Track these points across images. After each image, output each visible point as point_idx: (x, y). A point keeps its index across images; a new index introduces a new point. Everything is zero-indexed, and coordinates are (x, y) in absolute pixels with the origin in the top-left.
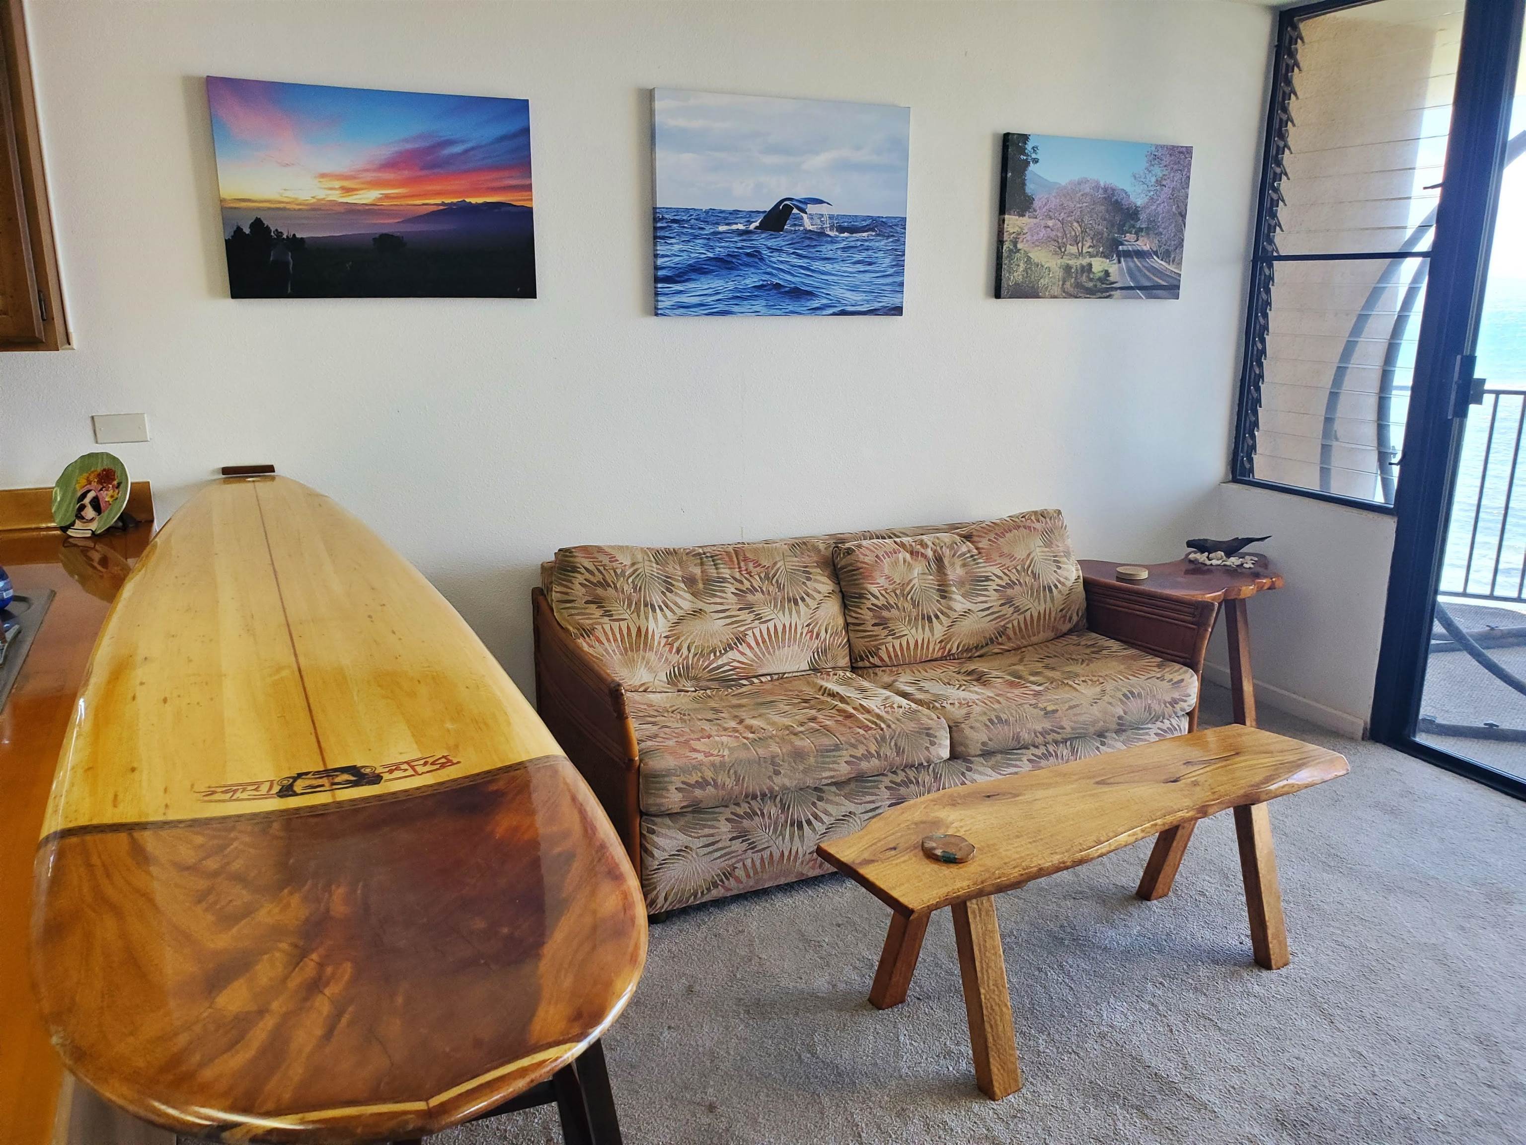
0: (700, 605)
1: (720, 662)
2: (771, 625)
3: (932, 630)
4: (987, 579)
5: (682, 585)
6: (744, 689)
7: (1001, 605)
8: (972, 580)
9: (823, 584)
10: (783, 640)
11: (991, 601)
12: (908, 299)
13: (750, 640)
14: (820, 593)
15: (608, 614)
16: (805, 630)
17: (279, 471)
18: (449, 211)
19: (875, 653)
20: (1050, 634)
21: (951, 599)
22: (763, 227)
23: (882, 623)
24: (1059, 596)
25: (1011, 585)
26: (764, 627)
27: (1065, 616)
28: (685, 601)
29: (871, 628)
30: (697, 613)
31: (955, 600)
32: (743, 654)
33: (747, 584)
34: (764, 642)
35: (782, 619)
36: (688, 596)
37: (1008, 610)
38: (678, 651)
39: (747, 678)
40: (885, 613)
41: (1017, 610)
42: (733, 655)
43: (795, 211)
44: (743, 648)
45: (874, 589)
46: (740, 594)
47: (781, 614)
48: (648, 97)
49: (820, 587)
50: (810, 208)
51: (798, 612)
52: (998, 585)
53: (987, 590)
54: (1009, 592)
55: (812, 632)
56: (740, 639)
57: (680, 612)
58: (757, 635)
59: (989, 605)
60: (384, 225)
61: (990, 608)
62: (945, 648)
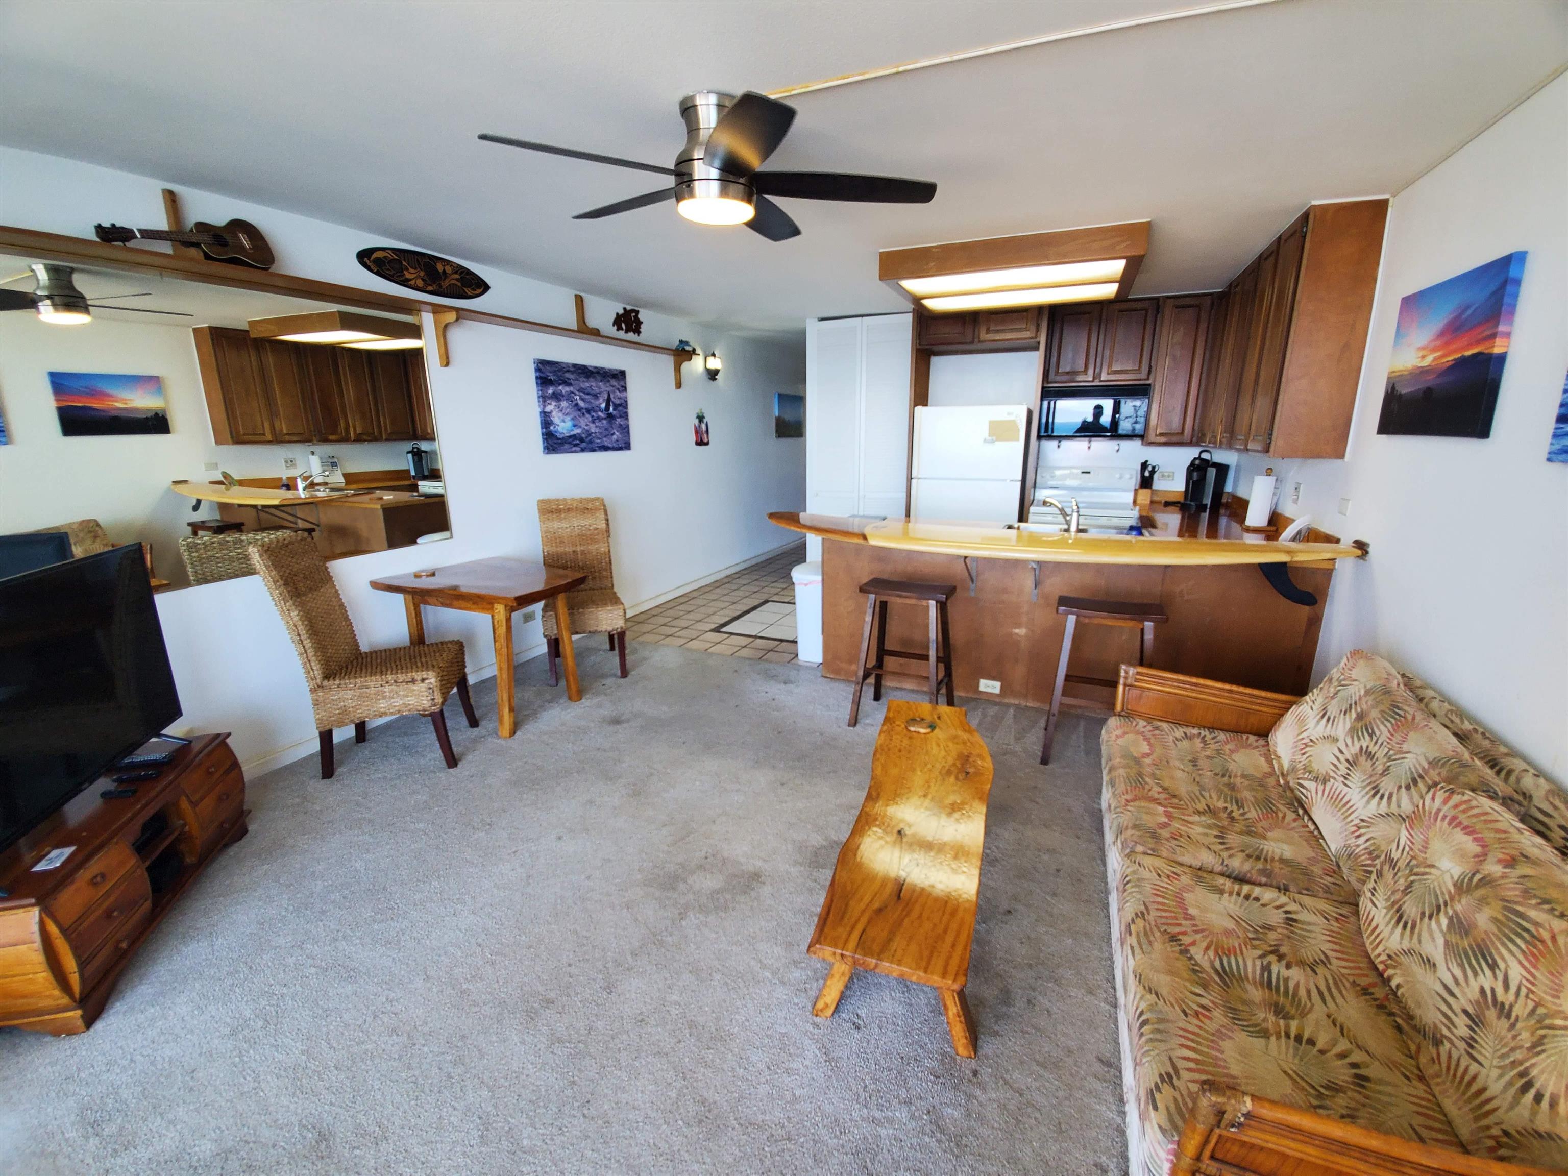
0: (1342, 737)
4: (1493, 966)
5: (1354, 716)
7: (1465, 1012)
8: (1478, 946)
11: (1464, 993)
13: (1329, 787)
14: (1399, 807)
16: (1357, 821)
24: (1526, 1114)
25: (1504, 1011)
27: (1500, 1145)
30: (1335, 741)
32: (1317, 790)
36: (1348, 726)
37: (1462, 1027)
39: (1304, 812)
41: (1471, 1043)
42: (1315, 787)
47: (1358, 790)
51: (1368, 802)
52: (1493, 990)
53: (1476, 974)
54: (1491, 1014)
55: (1359, 828)
56: (1326, 780)
57: (1333, 732)
58: (1334, 787)
59: (1456, 991)
60: (1430, 380)
61: (1452, 994)
62: (1387, 967)
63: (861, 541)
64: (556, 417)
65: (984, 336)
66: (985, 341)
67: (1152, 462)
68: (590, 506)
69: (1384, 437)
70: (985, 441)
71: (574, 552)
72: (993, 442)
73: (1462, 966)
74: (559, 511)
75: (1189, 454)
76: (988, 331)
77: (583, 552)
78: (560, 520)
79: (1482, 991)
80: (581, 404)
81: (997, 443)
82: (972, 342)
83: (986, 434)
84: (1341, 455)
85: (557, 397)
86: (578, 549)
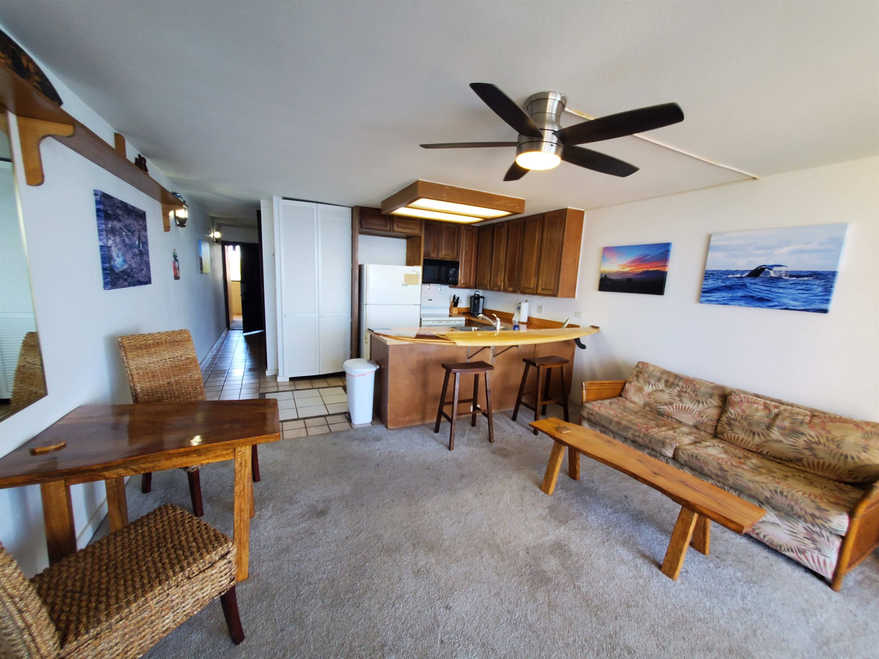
0: (665, 389)
1: (660, 407)
2: (684, 405)
3: (753, 438)
4: (803, 434)
5: (663, 382)
6: (664, 419)
7: (805, 449)
9: (715, 402)
10: (687, 411)
11: (799, 444)
12: (831, 307)
13: (674, 406)
15: (638, 380)
16: (697, 413)
17: (600, 328)
18: (644, 273)
19: (723, 433)
20: (836, 478)
21: (771, 431)
22: (749, 276)
23: (729, 424)
25: (818, 443)
26: (681, 405)
28: (661, 386)
29: (724, 424)
30: (663, 391)
31: (773, 433)
32: (669, 408)
33: (685, 390)
34: (679, 408)
35: (689, 405)
36: (663, 385)
37: (808, 453)
38: (650, 398)
39: (668, 416)
40: (732, 422)
41: (814, 455)
42: (666, 407)
43: (767, 270)
44: (670, 407)
45: (732, 411)
46: (680, 392)
48: (710, 237)
49: (713, 402)
50: (775, 269)
51: (698, 406)
52: (808, 440)
53: (798, 438)
54: (814, 446)
55: (700, 415)
56: (671, 404)
57: (658, 388)
58: (678, 406)
59: (796, 445)
60: (629, 276)
61: (795, 446)
62: (758, 449)
63: (453, 344)
64: (115, 251)
65: (396, 228)
66: (396, 232)
67: (457, 296)
68: (179, 338)
69: (600, 292)
70: (403, 285)
71: (169, 383)
72: (407, 285)
73: (791, 438)
74: (148, 347)
75: (471, 292)
76: (398, 227)
77: (177, 383)
78: (150, 354)
79: (805, 441)
80: (127, 240)
81: (408, 286)
82: (390, 231)
83: (403, 281)
84: (574, 297)
85: (113, 231)
86: (172, 380)
